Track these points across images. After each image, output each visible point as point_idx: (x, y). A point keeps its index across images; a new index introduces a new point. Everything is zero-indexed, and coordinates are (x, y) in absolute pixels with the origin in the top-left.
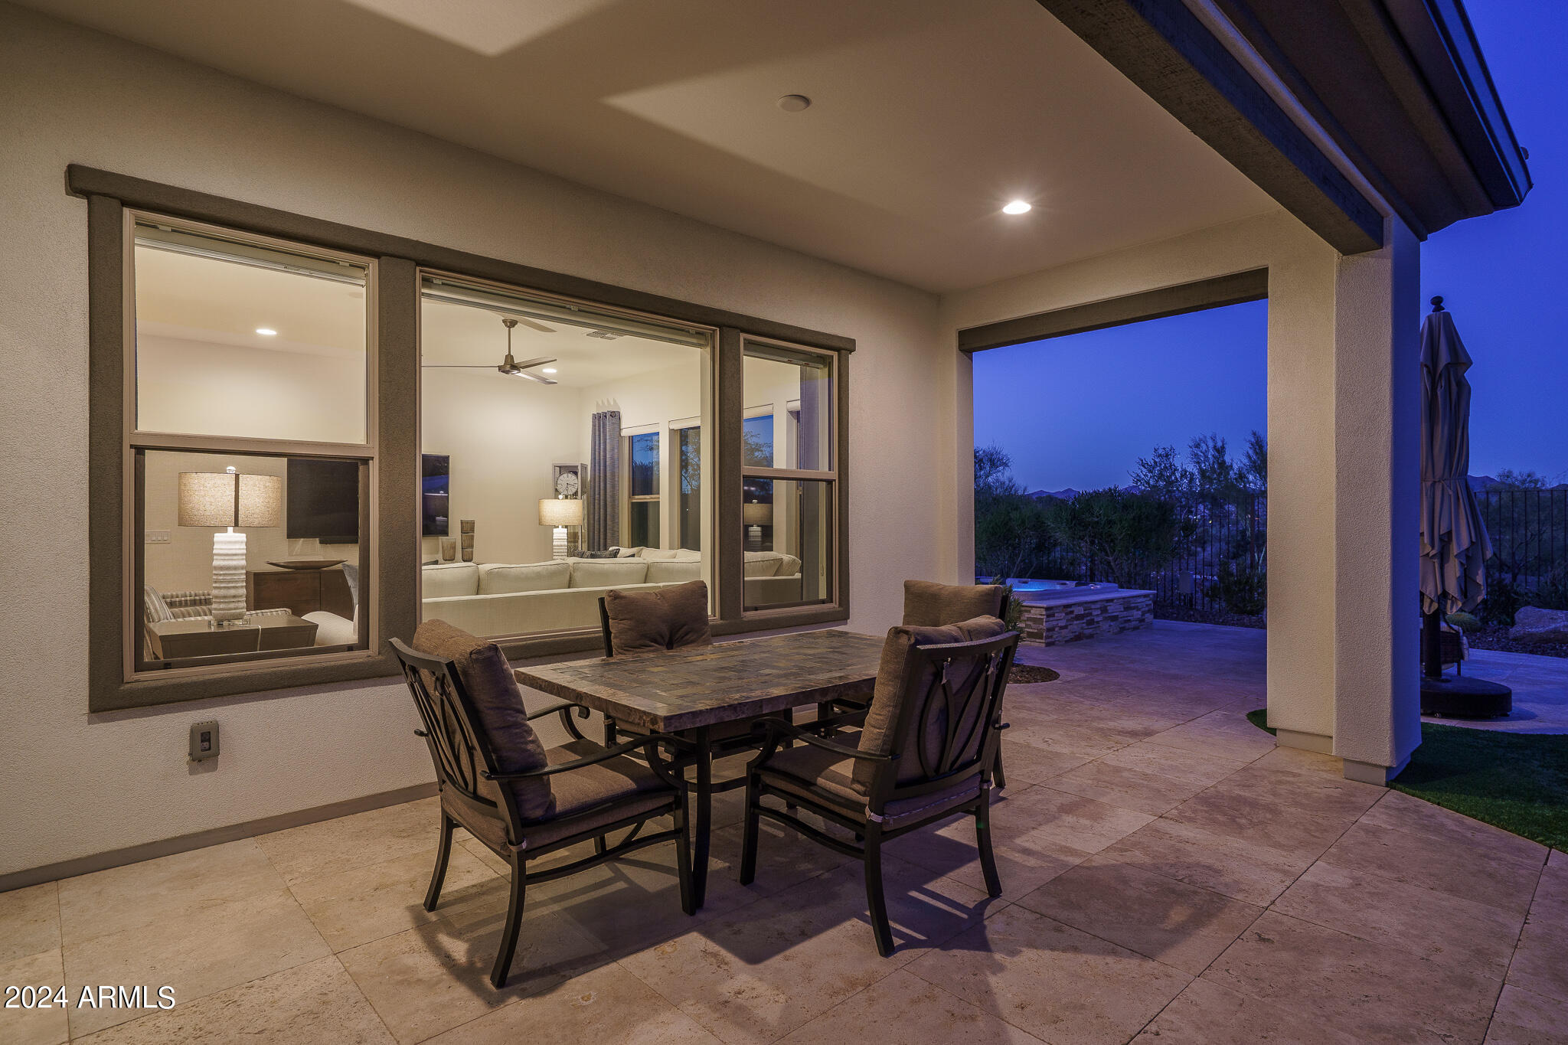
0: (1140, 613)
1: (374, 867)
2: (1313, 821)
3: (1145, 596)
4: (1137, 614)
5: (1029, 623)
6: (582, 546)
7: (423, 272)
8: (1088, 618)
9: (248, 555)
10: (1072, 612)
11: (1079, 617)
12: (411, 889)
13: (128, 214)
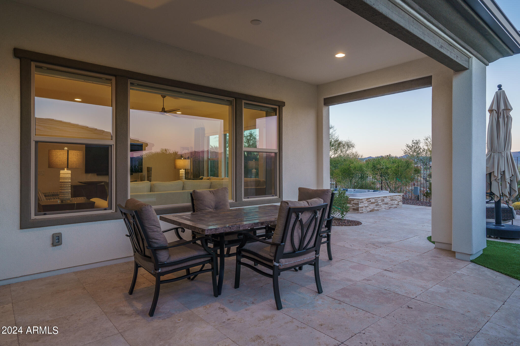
0: (397, 202)
1: (113, 282)
2: (440, 272)
3: (399, 195)
4: (396, 202)
5: (353, 205)
6: (190, 176)
7: (130, 81)
8: (376, 203)
9: (71, 178)
10: (370, 201)
11: (372, 203)
12: (125, 288)
13: (33, 64)
